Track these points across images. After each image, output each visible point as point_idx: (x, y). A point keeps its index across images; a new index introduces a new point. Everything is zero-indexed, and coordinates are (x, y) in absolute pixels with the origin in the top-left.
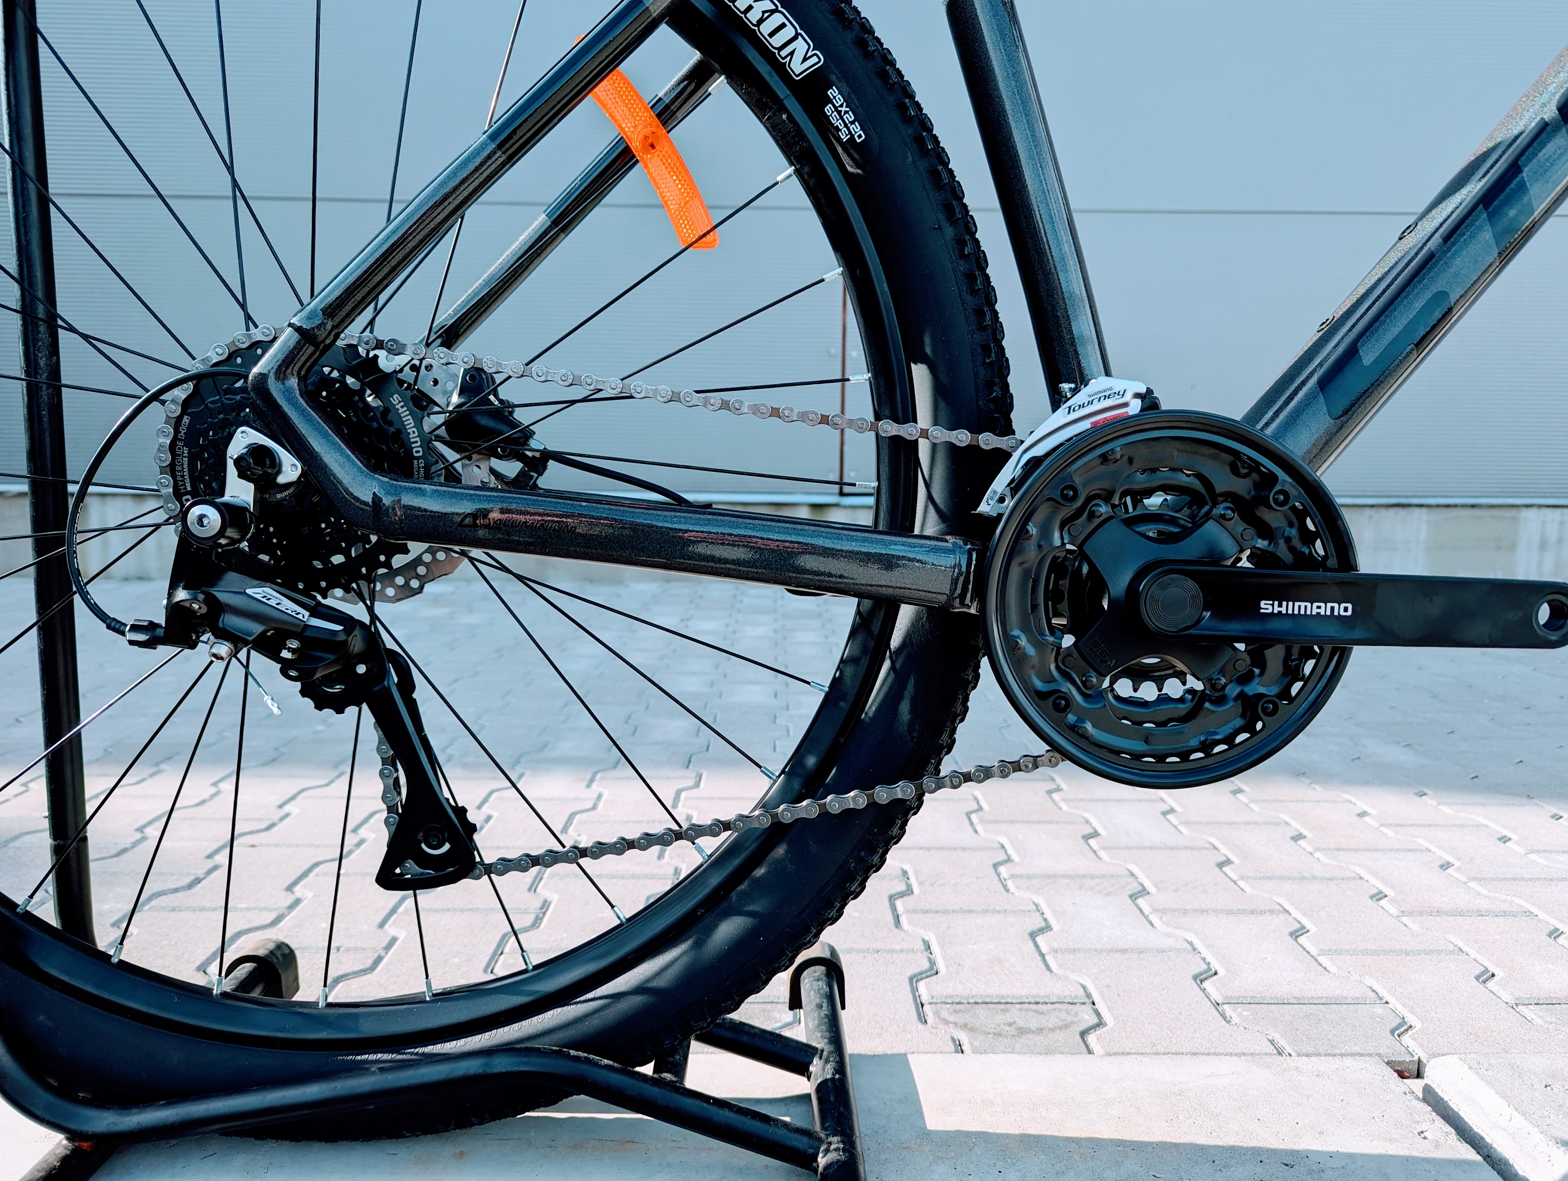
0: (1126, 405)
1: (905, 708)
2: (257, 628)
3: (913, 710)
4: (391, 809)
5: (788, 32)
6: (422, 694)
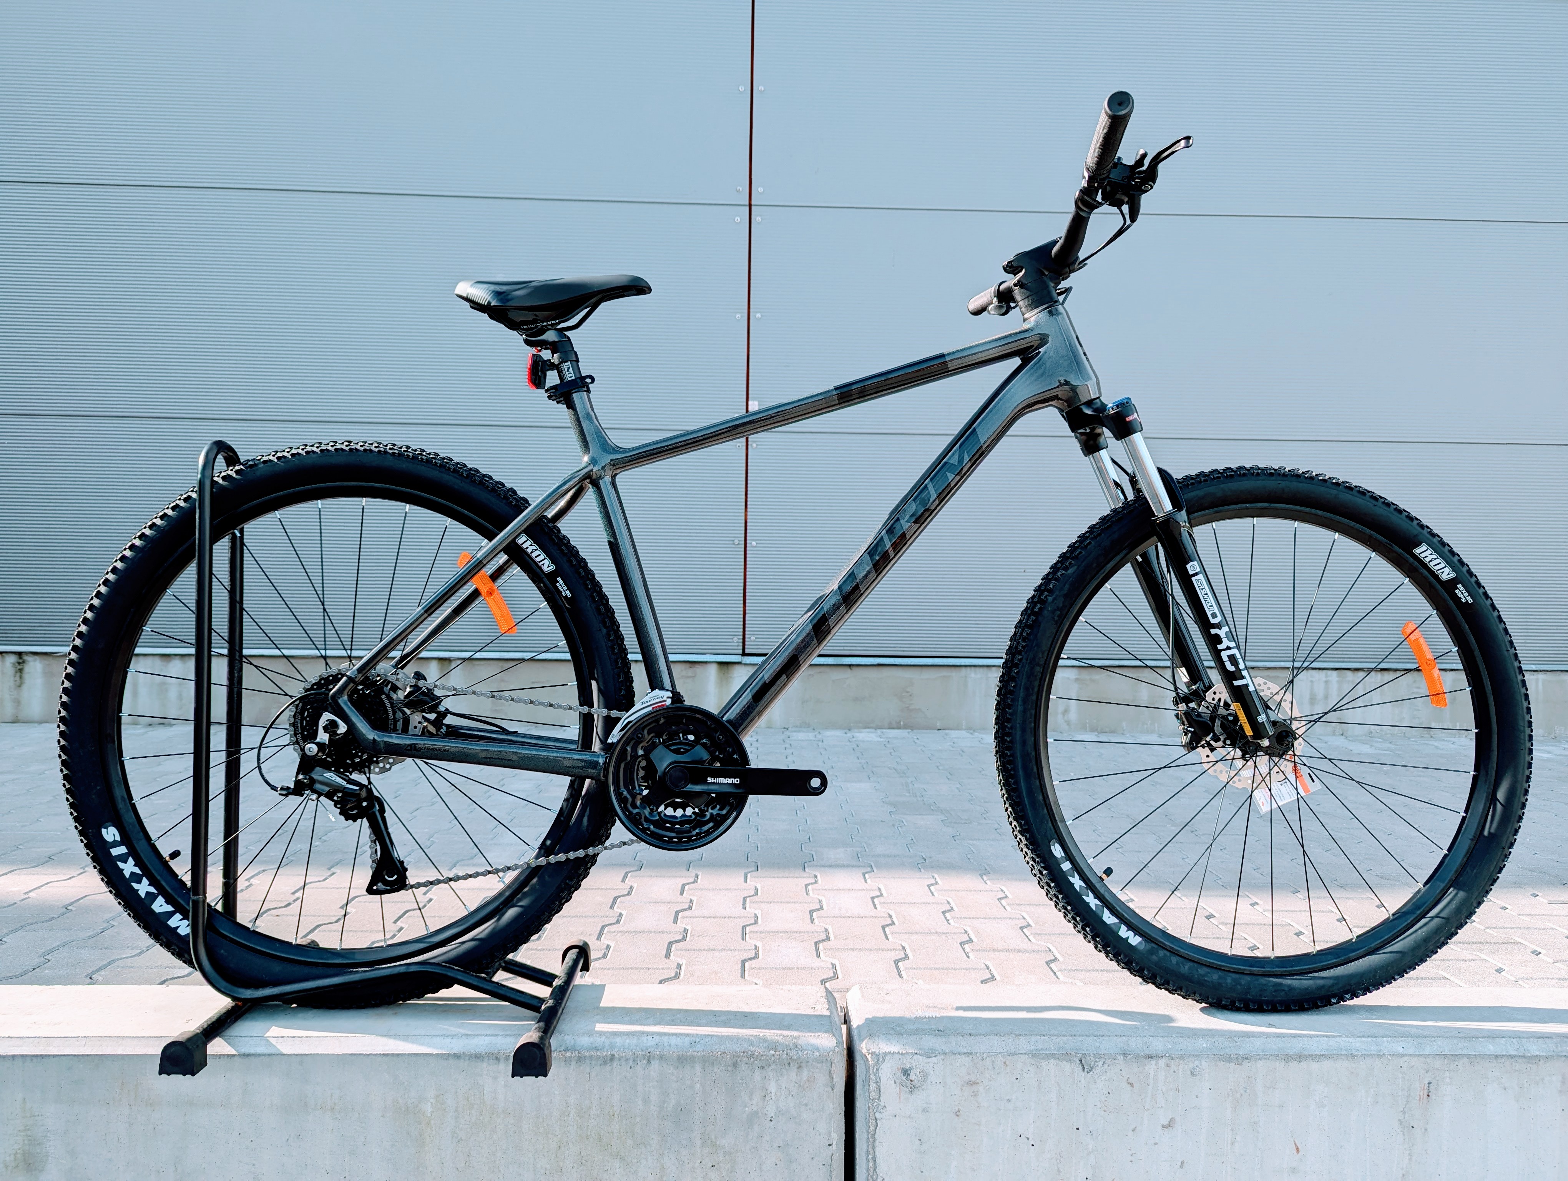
0: (665, 701)
1: (585, 820)
2: (327, 789)
3: (588, 821)
4: (373, 861)
5: (542, 557)
6: (388, 814)
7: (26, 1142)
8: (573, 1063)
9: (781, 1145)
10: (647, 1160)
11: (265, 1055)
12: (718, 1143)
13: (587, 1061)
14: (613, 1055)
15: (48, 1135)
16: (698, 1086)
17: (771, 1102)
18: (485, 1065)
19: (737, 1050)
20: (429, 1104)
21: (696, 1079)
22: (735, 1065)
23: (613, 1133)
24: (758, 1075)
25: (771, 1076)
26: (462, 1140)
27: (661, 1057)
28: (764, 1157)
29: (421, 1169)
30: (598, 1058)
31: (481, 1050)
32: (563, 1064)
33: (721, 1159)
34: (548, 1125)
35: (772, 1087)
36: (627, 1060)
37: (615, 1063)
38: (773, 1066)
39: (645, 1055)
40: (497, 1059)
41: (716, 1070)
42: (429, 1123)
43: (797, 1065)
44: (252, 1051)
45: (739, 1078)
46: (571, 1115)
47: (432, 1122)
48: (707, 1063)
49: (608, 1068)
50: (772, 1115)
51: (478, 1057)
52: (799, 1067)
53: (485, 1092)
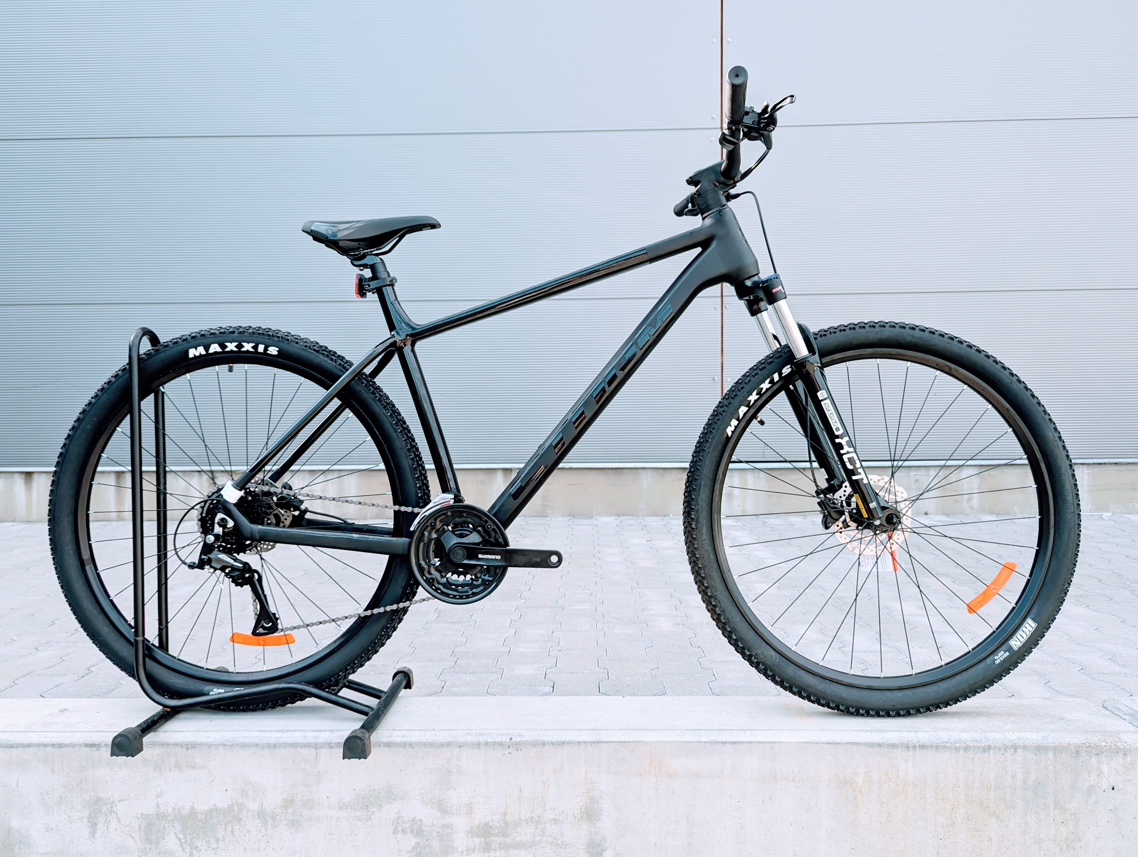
7: (588, 800)
8: (962, 751)
9: (1112, 809)
10: (1015, 818)
11: (747, 742)
12: (1066, 807)
13: (972, 750)
14: (990, 746)
15: (602, 796)
16: (1051, 767)
17: (1104, 778)
18: (899, 751)
19: (1078, 742)
20: (861, 778)
21: (1049, 762)
22: (1078, 753)
23: (990, 799)
24: (1094, 760)
25: (1104, 761)
26: (884, 802)
27: (1024, 747)
28: (1100, 817)
29: (856, 822)
30: (979, 747)
31: (895, 741)
32: (954, 751)
33: (1068, 818)
34: (944, 793)
35: (1105, 768)
36: (999, 749)
37: (991, 752)
38: (1105, 754)
39: (1012, 746)
40: (908, 747)
41: (1063, 756)
42: (860, 791)
43: (1123, 753)
44: (737, 740)
45: (1080, 761)
46: (961, 786)
47: (863, 790)
48: (1057, 752)
49: (986, 754)
50: (1105, 787)
51: (894, 746)
52: (1125, 754)
53: (900, 770)
